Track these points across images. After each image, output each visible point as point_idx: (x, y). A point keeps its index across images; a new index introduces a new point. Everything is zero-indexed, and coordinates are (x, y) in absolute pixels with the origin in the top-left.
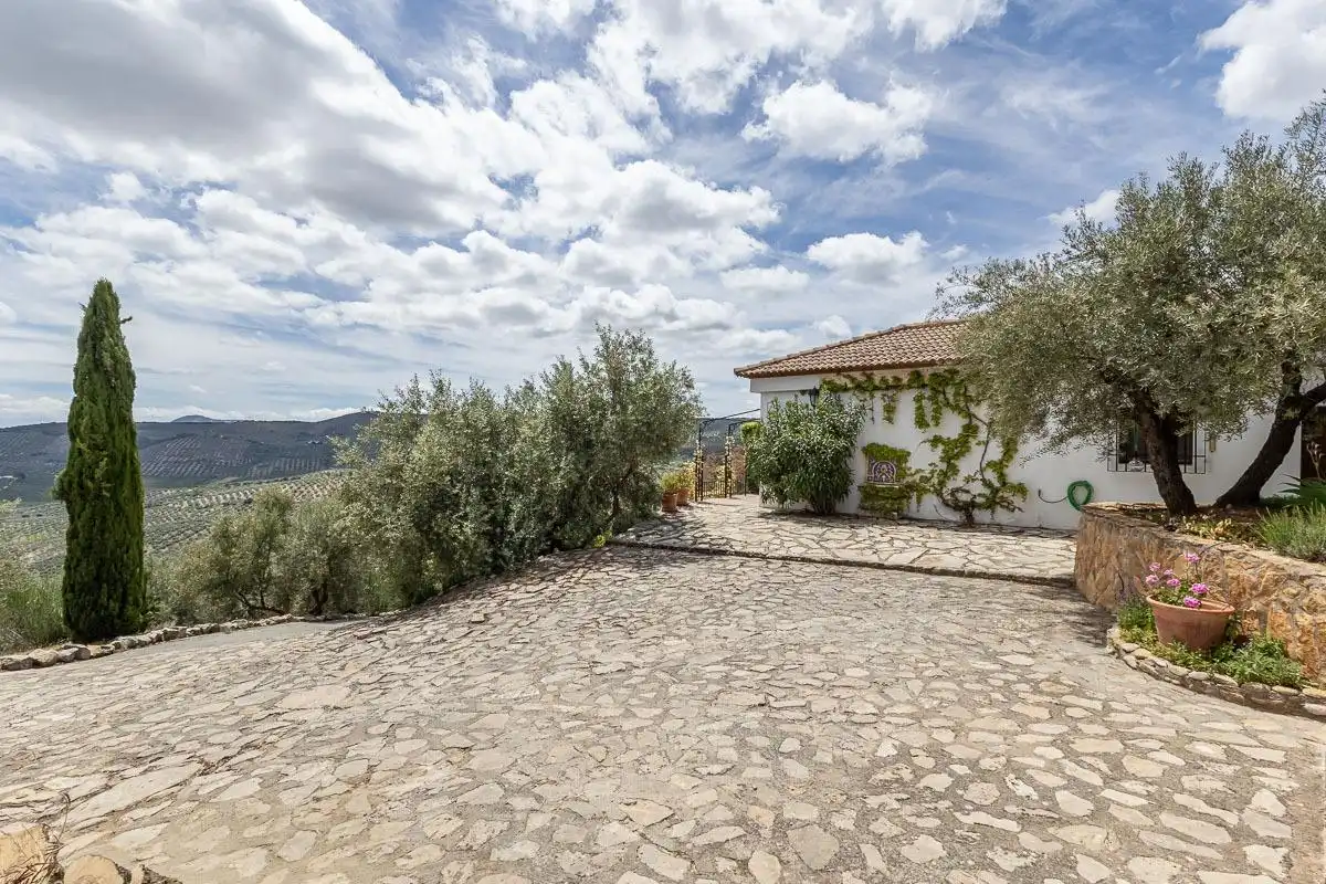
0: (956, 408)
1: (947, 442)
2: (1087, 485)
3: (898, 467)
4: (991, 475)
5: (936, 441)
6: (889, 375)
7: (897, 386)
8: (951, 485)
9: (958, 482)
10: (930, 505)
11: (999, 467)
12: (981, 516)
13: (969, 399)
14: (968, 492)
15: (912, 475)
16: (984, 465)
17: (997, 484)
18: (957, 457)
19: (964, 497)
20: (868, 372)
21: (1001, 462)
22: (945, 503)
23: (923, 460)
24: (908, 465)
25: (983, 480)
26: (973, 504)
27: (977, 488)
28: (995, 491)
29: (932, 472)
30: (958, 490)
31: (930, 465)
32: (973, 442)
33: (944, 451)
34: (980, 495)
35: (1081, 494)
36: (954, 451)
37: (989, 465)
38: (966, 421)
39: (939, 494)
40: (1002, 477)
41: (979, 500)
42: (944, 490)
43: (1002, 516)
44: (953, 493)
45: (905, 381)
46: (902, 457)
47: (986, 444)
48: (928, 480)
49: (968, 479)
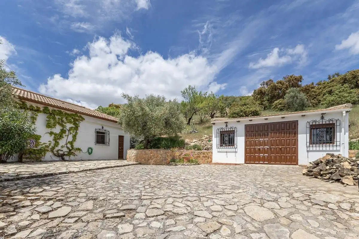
0: (59, 123)
1: (55, 134)
2: (91, 148)
3: (36, 141)
4: (69, 145)
5: (51, 133)
6: (34, 105)
7: (38, 110)
8: (57, 149)
9: (59, 148)
10: (49, 155)
11: (71, 143)
12: (66, 158)
13: (62, 121)
14: (62, 151)
15: (41, 145)
16: (67, 143)
17: (71, 148)
18: (59, 139)
19: (61, 152)
20: (23, 101)
21: (72, 142)
22: (55, 155)
23: (46, 139)
24: (40, 141)
25: (67, 147)
26: (64, 155)
27: (65, 149)
28: (70, 150)
29: (50, 144)
30: (59, 150)
31: (49, 141)
32: (64, 135)
33: (54, 137)
34: (66, 152)
35: (90, 151)
36: (58, 137)
37: (69, 142)
38: (62, 128)
39: (52, 152)
40: (72, 146)
41: (66, 153)
42: (54, 150)
43: (72, 157)
44: (58, 151)
45: (41, 109)
46: (38, 138)
47: (68, 136)
48: (48, 147)
49: (62, 147)
